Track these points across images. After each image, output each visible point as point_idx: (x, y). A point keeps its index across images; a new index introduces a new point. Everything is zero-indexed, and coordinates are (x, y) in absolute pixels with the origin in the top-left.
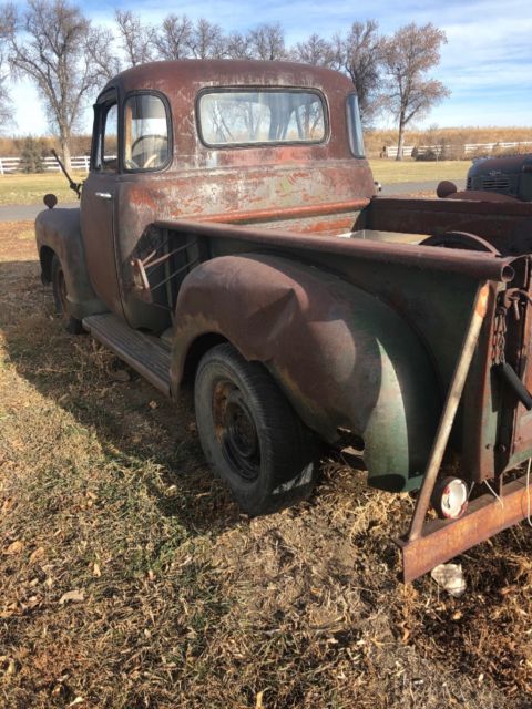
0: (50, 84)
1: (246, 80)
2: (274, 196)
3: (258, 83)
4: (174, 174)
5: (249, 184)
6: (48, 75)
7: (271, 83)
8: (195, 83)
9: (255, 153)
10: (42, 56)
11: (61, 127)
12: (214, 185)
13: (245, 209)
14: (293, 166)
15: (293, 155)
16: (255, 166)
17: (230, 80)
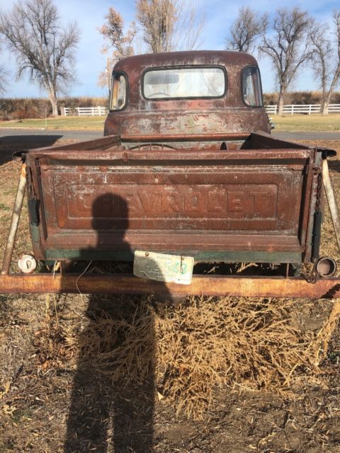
0: (280, 61)
1: (173, 62)
2: (183, 127)
3: (179, 64)
4: (126, 113)
5: (168, 120)
6: (281, 55)
7: (189, 63)
8: (142, 66)
9: (174, 103)
10: (279, 44)
11: (281, 87)
12: (147, 120)
13: (164, 133)
14: (199, 111)
15: (199, 104)
16: (173, 110)
17: (162, 64)
